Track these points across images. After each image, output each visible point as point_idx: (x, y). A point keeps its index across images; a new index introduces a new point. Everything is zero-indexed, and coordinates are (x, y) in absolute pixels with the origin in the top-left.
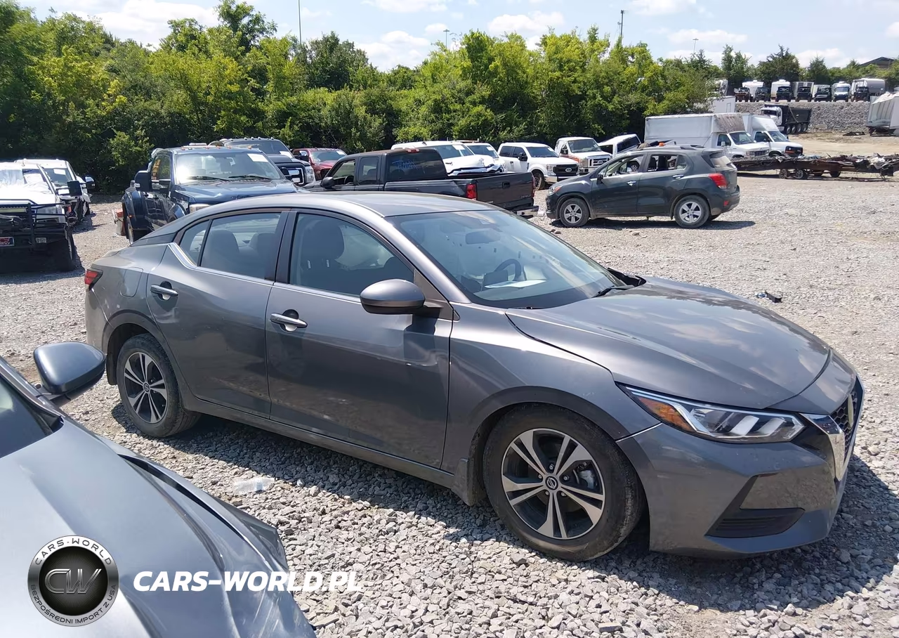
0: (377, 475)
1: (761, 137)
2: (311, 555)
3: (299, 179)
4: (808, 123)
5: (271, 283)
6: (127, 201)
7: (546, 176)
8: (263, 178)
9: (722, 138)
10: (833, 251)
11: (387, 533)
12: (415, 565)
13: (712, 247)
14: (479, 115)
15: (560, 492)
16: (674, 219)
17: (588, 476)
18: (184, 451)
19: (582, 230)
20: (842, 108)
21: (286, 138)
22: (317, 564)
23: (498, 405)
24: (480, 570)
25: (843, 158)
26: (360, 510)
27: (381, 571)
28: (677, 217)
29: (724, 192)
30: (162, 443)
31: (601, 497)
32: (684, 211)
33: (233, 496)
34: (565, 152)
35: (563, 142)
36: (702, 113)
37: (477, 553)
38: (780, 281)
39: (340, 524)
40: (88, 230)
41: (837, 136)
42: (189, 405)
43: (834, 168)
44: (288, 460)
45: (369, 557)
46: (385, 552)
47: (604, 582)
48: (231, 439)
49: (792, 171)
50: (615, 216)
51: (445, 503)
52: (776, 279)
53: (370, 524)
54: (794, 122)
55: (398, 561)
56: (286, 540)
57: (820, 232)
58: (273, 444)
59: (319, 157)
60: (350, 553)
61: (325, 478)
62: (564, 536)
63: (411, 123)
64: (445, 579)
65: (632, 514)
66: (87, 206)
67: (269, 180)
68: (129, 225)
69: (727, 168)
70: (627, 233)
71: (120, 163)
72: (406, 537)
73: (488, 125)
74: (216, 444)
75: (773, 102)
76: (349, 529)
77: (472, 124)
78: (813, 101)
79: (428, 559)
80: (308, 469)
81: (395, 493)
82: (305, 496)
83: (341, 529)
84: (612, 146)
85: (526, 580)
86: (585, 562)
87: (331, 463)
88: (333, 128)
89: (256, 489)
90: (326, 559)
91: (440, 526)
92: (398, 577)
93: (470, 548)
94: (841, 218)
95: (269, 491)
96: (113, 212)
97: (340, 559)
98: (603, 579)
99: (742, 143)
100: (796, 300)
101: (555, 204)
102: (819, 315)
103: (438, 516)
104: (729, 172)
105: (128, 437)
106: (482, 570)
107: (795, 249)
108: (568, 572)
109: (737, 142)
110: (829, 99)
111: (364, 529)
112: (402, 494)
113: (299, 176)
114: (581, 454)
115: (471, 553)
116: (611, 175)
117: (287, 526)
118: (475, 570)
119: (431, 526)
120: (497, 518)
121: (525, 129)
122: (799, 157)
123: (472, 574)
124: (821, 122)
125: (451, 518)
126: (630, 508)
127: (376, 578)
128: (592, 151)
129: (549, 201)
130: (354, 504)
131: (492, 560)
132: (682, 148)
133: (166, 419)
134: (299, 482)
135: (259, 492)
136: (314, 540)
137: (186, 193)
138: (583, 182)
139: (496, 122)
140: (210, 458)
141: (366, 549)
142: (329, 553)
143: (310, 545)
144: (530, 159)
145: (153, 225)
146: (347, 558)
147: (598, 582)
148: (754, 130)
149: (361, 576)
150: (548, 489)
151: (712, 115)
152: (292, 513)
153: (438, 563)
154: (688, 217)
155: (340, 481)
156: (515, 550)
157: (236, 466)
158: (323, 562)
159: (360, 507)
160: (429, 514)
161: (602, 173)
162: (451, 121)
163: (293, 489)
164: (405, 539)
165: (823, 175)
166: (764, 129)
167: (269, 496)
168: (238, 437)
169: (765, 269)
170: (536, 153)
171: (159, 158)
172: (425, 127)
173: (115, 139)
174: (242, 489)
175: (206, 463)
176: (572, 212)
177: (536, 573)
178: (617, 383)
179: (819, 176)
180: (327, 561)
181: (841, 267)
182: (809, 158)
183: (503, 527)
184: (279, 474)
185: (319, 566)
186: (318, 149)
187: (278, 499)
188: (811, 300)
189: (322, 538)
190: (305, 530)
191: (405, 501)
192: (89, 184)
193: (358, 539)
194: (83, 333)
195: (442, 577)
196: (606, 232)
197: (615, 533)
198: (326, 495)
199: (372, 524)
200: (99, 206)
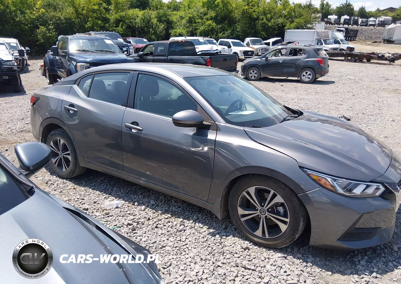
0: (173, 201)
1: (336, 42)
2: (145, 241)
3: (126, 52)
4: (356, 36)
5: (125, 107)
6: (46, 60)
7: (240, 55)
8: (111, 52)
9: (319, 41)
10: (371, 97)
11: (181, 231)
12: (196, 248)
13: (317, 93)
14: (210, 25)
15: (267, 216)
16: (299, 79)
17: (281, 209)
18: (79, 185)
19: (257, 82)
20: (372, 30)
21: (119, 32)
22: (148, 246)
23: (238, 174)
24: (227, 252)
25: (373, 53)
26: (166, 219)
27: (179, 251)
28: (301, 78)
29: (323, 67)
30: (68, 181)
31: (288, 220)
32: (304, 76)
33: (104, 209)
34: (248, 45)
35: (248, 40)
36: (311, 29)
37: (225, 243)
38: (349, 110)
39: (157, 226)
40: (27, 73)
41: (369, 43)
42: (82, 164)
43: (368, 58)
44: (130, 192)
45: (173, 243)
46: (180, 241)
47: (286, 259)
48: (102, 180)
49: (349, 58)
50: (272, 76)
51: (206, 216)
52: (347, 110)
53: (172, 226)
54: (350, 36)
55: (187, 246)
56: (132, 233)
57: (365, 88)
58: (122, 183)
59: (135, 42)
60: (164, 241)
61: (148, 202)
62: (267, 236)
63: (178, 28)
64: (210, 256)
65: (302, 228)
66: (26, 61)
67: (114, 53)
68: (47, 71)
69: (325, 56)
70: (277, 84)
71: (42, 41)
72: (190, 233)
73: (213, 30)
74: (95, 183)
75: (341, 26)
76: (162, 228)
77: (206, 29)
78: (359, 26)
79: (201, 245)
80: (140, 197)
81: (183, 211)
82: (140, 211)
83: (158, 228)
84: (270, 43)
85: (249, 257)
86: (276, 249)
87: (151, 194)
88: (141, 28)
89: (115, 206)
90: (152, 243)
91: (205, 228)
92: (188, 254)
93: (221, 240)
94: (373, 82)
95: (122, 207)
96: (39, 65)
97: (159, 244)
98: (286, 258)
99: (328, 44)
100: (357, 120)
101: (245, 69)
102: (369, 128)
103: (204, 223)
104: (325, 58)
105: (51, 177)
106: (228, 252)
107: (354, 96)
108: (269, 254)
109: (326, 43)
110: (366, 25)
111: (169, 229)
112: (186, 211)
113: (127, 51)
114: (279, 199)
115: (222, 242)
116: (271, 57)
117: (132, 226)
118: (224, 251)
119: (201, 228)
120: (232, 225)
121: (230, 33)
122: (353, 52)
123: (223, 253)
124: (362, 36)
125: (210, 224)
126: (301, 226)
127: (177, 254)
128: (261, 44)
129: (242, 68)
130: (163, 215)
131: (232, 246)
132: (305, 46)
133: (71, 170)
134: (136, 204)
135: (117, 207)
136: (145, 233)
137: (75, 57)
138: (259, 60)
139: (217, 29)
140: (92, 189)
141: (171, 239)
142: (154, 241)
143: (144, 236)
144: (233, 47)
145: (58, 72)
146: (163, 243)
147: (284, 259)
148: (333, 38)
149: (170, 253)
150: (260, 214)
151: (315, 30)
152: (133, 219)
153: (207, 247)
154: (306, 78)
155: (156, 204)
156: (242, 242)
157: (105, 194)
158: (151, 245)
159: (166, 217)
160: (199, 222)
161: (267, 56)
162: (196, 27)
163: (133, 206)
164: (189, 235)
165: (363, 61)
166: (338, 38)
167: (122, 210)
168: (105, 179)
169: (342, 105)
170: (235, 44)
171: (61, 40)
172: (184, 30)
173: (39, 30)
174: (109, 206)
175: (90, 192)
176: (253, 74)
177: (254, 254)
178: (300, 167)
179: (361, 61)
180: (152, 245)
181: (375, 105)
182: (357, 53)
183: (235, 229)
184: (126, 199)
185: (149, 247)
186: (135, 38)
187: (127, 211)
188: (364, 120)
189: (150, 233)
190: (141, 228)
191: (188, 215)
192: (27, 51)
193: (167, 234)
194: (27, 124)
195: (209, 254)
196: (268, 83)
197: (293, 237)
198: (149, 210)
199: (173, 226)
200: (31, 61)
